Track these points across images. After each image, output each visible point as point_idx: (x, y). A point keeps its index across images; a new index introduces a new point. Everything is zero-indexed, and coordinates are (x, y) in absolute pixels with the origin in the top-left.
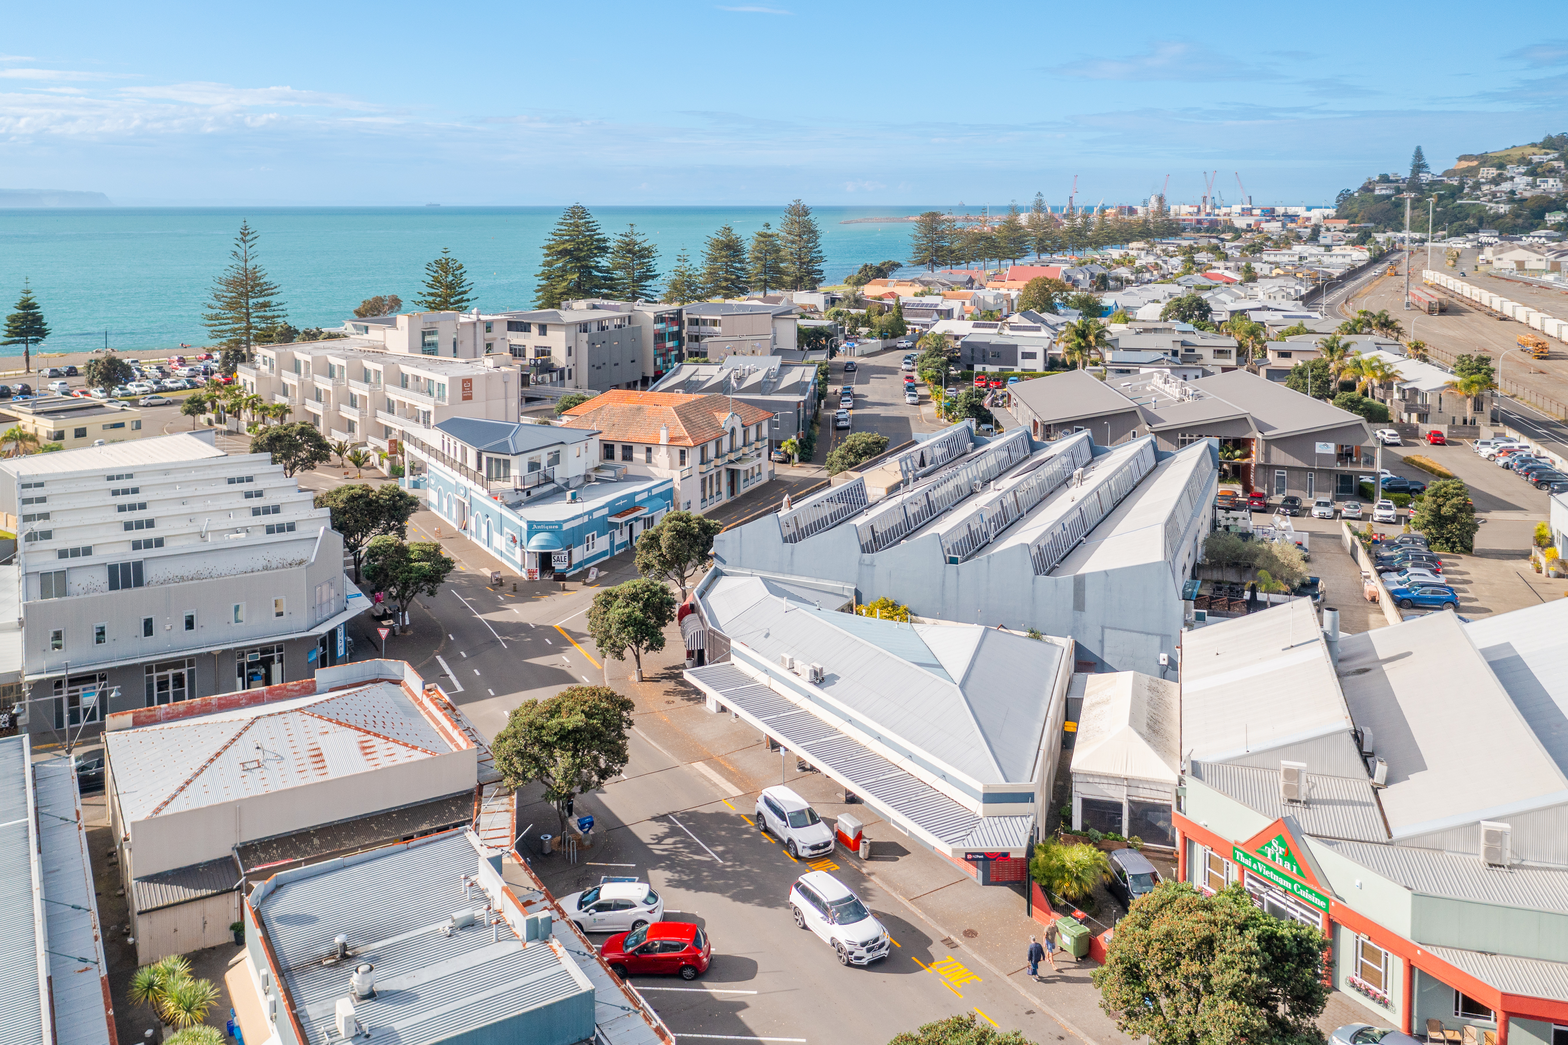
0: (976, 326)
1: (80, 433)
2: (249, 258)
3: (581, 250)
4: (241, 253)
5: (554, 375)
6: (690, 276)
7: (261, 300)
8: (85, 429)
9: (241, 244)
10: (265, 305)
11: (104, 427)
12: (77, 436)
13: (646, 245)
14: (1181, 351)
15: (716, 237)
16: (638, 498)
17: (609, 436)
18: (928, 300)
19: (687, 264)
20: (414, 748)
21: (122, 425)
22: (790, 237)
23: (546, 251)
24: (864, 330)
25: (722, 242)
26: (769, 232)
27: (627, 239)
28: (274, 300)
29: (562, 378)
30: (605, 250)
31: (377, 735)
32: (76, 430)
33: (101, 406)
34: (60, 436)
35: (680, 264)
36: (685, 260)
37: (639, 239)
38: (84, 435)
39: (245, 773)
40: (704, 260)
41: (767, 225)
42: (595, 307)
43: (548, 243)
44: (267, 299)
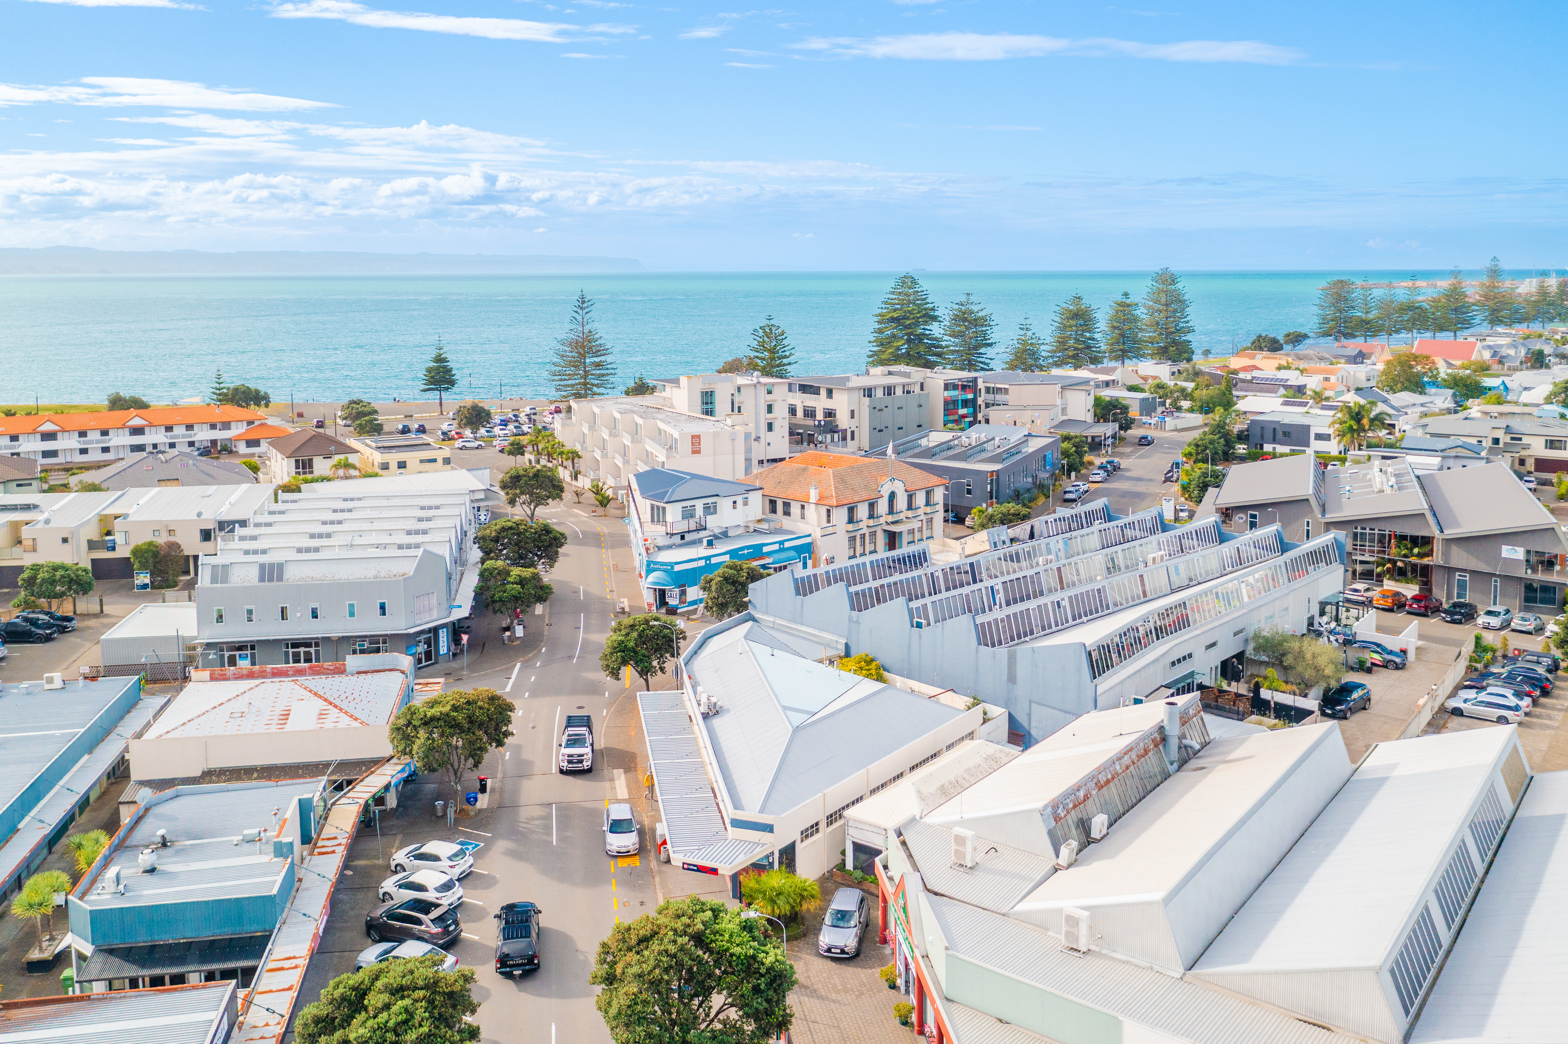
0: (1286, 403)
1: (402, 465)
2: (585, 323)
3: (908, 318)
4: (579, 318)
5: (836, 436)
6: (1032, 344)
7: (597, 359)
8: (405, 462)
9: (579, 310)
10: (598, 365)
11: (422, 461)
12: (399, 467)
13: (980, 314)
14: (1505, 439)
15: (1065, 305)
16: (765, 549)
17: (773, 493)
18: (1283, 374)
19: (1029, 333)
20: (356, 719)
21: (435, 460)
22: (1157, 307)
23: (876, 319)
24: (1185, 404)
25: (1071, 311)
26: (1128, 301)
27: (963, 308)
28: (609, 358)
29: (844, 439)
30: (934, 318)
31: (336, 706)
32: (399, 463)
33: (429, 444)
34: (385, 467)
35: (1022, 332)
36: (1027, 329)
37: (975, 308)
38: (405, 467)
39: (229, 720)
40: (1054, 328)
41: (1126, 295)
42: (890, 373)
43: (880, 311)
44: (602, 358)
